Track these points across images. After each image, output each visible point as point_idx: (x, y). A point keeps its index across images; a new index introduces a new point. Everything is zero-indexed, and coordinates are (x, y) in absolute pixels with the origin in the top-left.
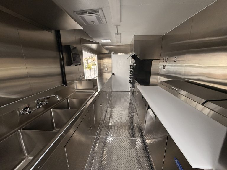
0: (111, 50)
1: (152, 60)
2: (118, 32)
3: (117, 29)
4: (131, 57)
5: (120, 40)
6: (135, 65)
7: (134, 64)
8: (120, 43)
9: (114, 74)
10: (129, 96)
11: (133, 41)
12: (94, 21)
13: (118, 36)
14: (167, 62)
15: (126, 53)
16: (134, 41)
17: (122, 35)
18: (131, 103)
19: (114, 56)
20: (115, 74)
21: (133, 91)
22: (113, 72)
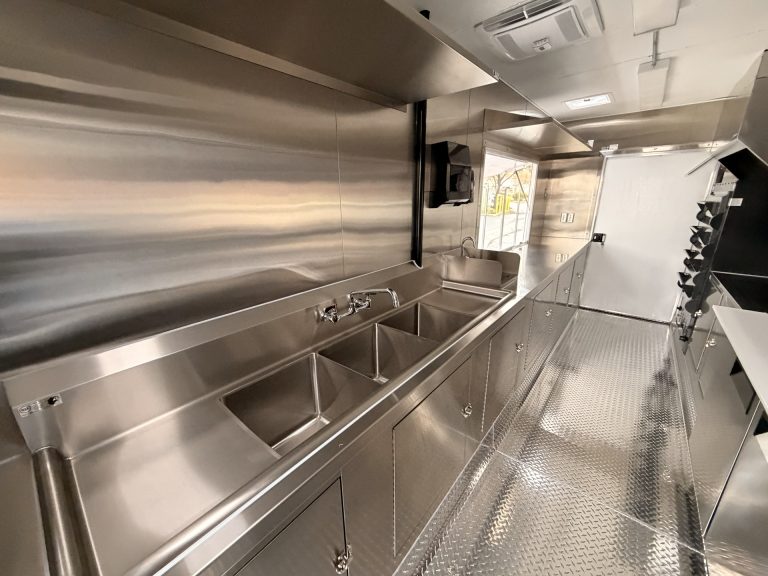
0: (603, 140)
2: (656, 55)
3: (656, 43)
4: (714, 166)
5: (666, 87)
6: (736, 202)
7: (727, 198)
8: (665, 100)
9: (598, 238)
10: (664, 344)
11: (752, 80)
12: (545, 39)
15: (682, 148)
17: (681, 68)
18: (664, 379)
20: (607, 241)
21: (692, 327)
22: (597, 231)
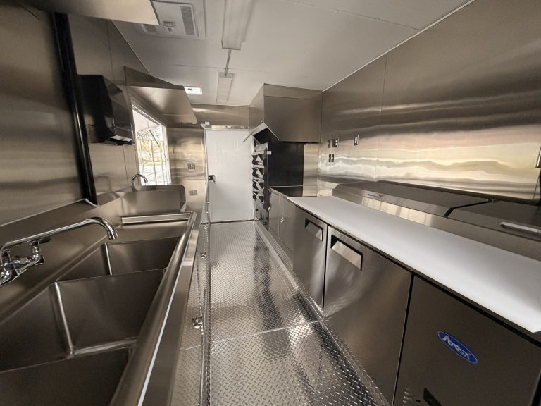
0: (201, 118)
1: (305, 143)
2: (227, 69)
3: (228, 60)
4: (252, 138)
5: (229, 92)
6: (269, 153)
7: (266, 151)
8: (227, 100)
9: (211, 178)
10: (254, 227)
11: (262, 98)
12: (173, 23)
13: (227, 81)
14: (336, 146)
15: (236, 128)
16: (265, 97)
17: (237, 79)
18: (260, 248)
19: (209, 134)
20: (216, 178)
21: (268, 218)
22: (210, 174)
